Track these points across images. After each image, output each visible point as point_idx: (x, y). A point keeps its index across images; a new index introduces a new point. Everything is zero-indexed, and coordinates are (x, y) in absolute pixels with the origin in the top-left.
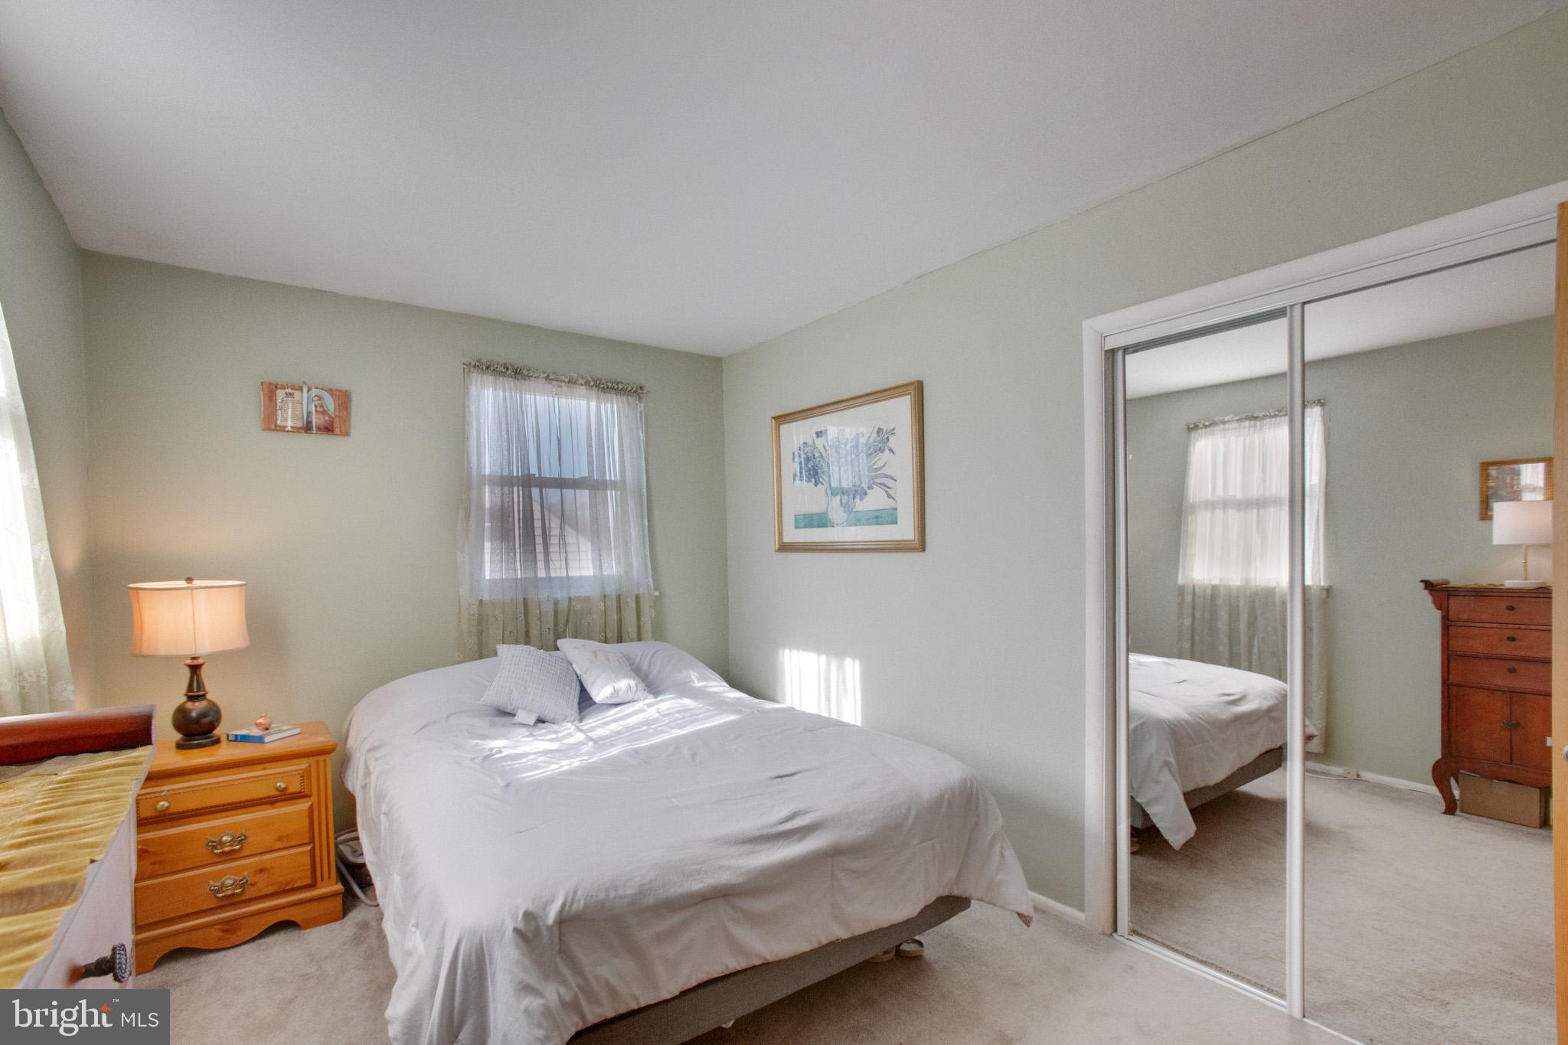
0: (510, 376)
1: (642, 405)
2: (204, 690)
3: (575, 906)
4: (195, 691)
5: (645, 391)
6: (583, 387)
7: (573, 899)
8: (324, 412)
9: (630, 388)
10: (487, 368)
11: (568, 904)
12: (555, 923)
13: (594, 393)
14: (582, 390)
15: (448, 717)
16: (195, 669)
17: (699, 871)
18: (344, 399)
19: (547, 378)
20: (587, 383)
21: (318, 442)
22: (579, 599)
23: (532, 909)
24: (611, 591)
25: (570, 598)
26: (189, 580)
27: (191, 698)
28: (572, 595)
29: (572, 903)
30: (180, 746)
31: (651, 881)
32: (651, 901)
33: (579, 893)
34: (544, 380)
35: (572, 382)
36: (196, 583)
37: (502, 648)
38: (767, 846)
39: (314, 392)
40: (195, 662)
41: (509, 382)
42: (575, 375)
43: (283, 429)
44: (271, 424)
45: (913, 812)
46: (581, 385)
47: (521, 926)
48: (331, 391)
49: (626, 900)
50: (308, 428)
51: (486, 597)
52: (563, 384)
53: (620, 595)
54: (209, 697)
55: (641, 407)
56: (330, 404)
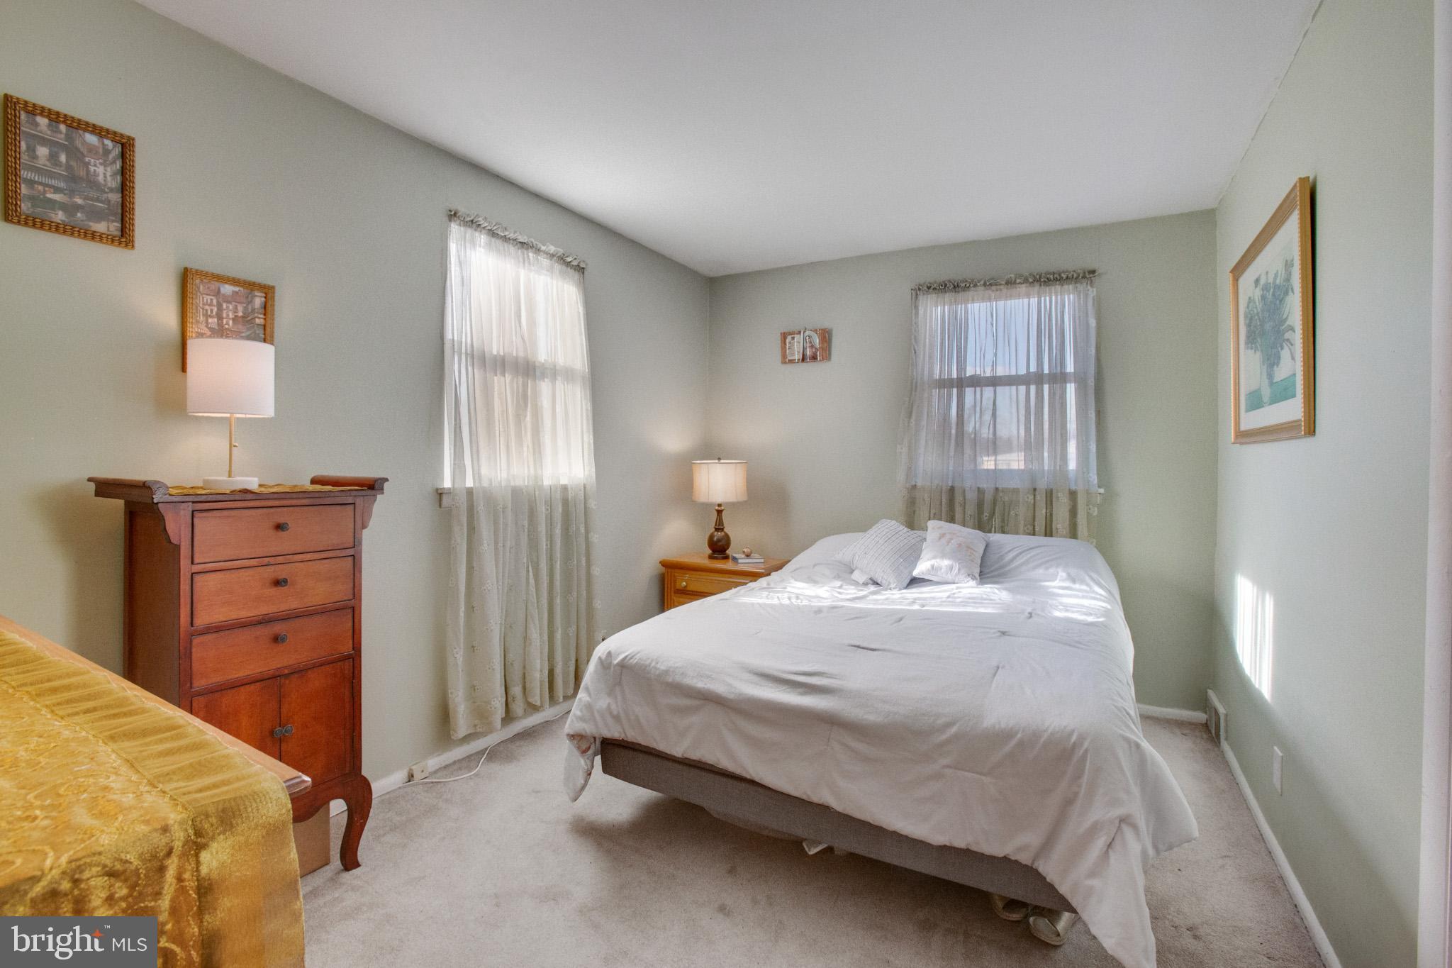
0: (951, 291)
1: (1095, 289)
2: (723, 525)
3: (632, 660)
4: (719, 527)
5: (1096, 274)
6: (1023, 285)
7: (633, 656)
8: (812, 346)
9: (1075, 276)
10: (929, 288)
11: (628, 658)
12: (618, 664)
13: (1037, 288)
14: (1023, 289)
15: (815, 566)
16: (719, 512)
17: (708, 677)
18: (826, 336)
19: (985, 285)
20: (1026, 281)
21: (810, 367)
22: (1004, 491)
23: (613, 652)
24: (1042, 485)
25: (997, 489)
26: (719, 459)
27: (717, 530)
28: (1000, 487)
29: (631, 658)
30: (711, 557)
31: (677, 667)
32: (670, 680)
33: (639, 655)
34: (983, 288)
35: (1010, 283)
36: (722, 461)
37: (932, 524)
38: (770, 685)
39: (807, 333)
40: (720, 508)
41: (949, 296)
42: (1012, 276)
43: (791, 361)
44: (786, 360)
45: (954, 729)
46: (1020, 283)
47: (604, 657)
48: (816, 331)
49: (657, 672)
50: (803, 359)
51: (919, 484)
52: (1002, 287)
53: (1051, 490)
54: (725, 530)
55: (1092, 292)
56: (817, 341)
